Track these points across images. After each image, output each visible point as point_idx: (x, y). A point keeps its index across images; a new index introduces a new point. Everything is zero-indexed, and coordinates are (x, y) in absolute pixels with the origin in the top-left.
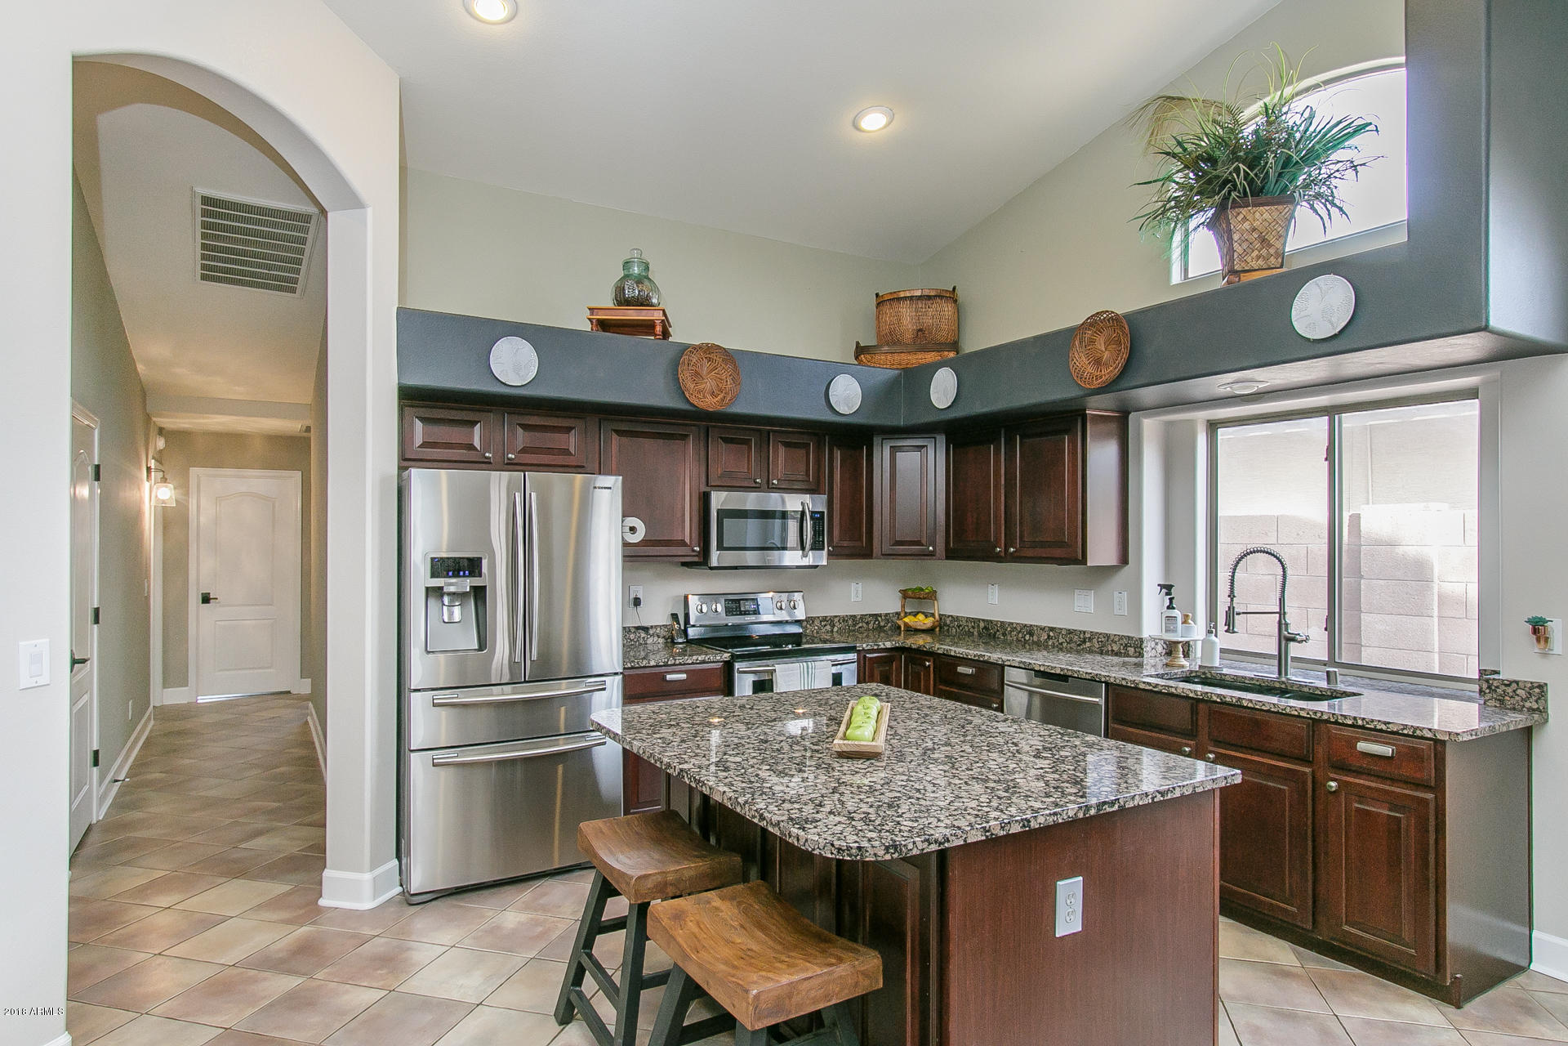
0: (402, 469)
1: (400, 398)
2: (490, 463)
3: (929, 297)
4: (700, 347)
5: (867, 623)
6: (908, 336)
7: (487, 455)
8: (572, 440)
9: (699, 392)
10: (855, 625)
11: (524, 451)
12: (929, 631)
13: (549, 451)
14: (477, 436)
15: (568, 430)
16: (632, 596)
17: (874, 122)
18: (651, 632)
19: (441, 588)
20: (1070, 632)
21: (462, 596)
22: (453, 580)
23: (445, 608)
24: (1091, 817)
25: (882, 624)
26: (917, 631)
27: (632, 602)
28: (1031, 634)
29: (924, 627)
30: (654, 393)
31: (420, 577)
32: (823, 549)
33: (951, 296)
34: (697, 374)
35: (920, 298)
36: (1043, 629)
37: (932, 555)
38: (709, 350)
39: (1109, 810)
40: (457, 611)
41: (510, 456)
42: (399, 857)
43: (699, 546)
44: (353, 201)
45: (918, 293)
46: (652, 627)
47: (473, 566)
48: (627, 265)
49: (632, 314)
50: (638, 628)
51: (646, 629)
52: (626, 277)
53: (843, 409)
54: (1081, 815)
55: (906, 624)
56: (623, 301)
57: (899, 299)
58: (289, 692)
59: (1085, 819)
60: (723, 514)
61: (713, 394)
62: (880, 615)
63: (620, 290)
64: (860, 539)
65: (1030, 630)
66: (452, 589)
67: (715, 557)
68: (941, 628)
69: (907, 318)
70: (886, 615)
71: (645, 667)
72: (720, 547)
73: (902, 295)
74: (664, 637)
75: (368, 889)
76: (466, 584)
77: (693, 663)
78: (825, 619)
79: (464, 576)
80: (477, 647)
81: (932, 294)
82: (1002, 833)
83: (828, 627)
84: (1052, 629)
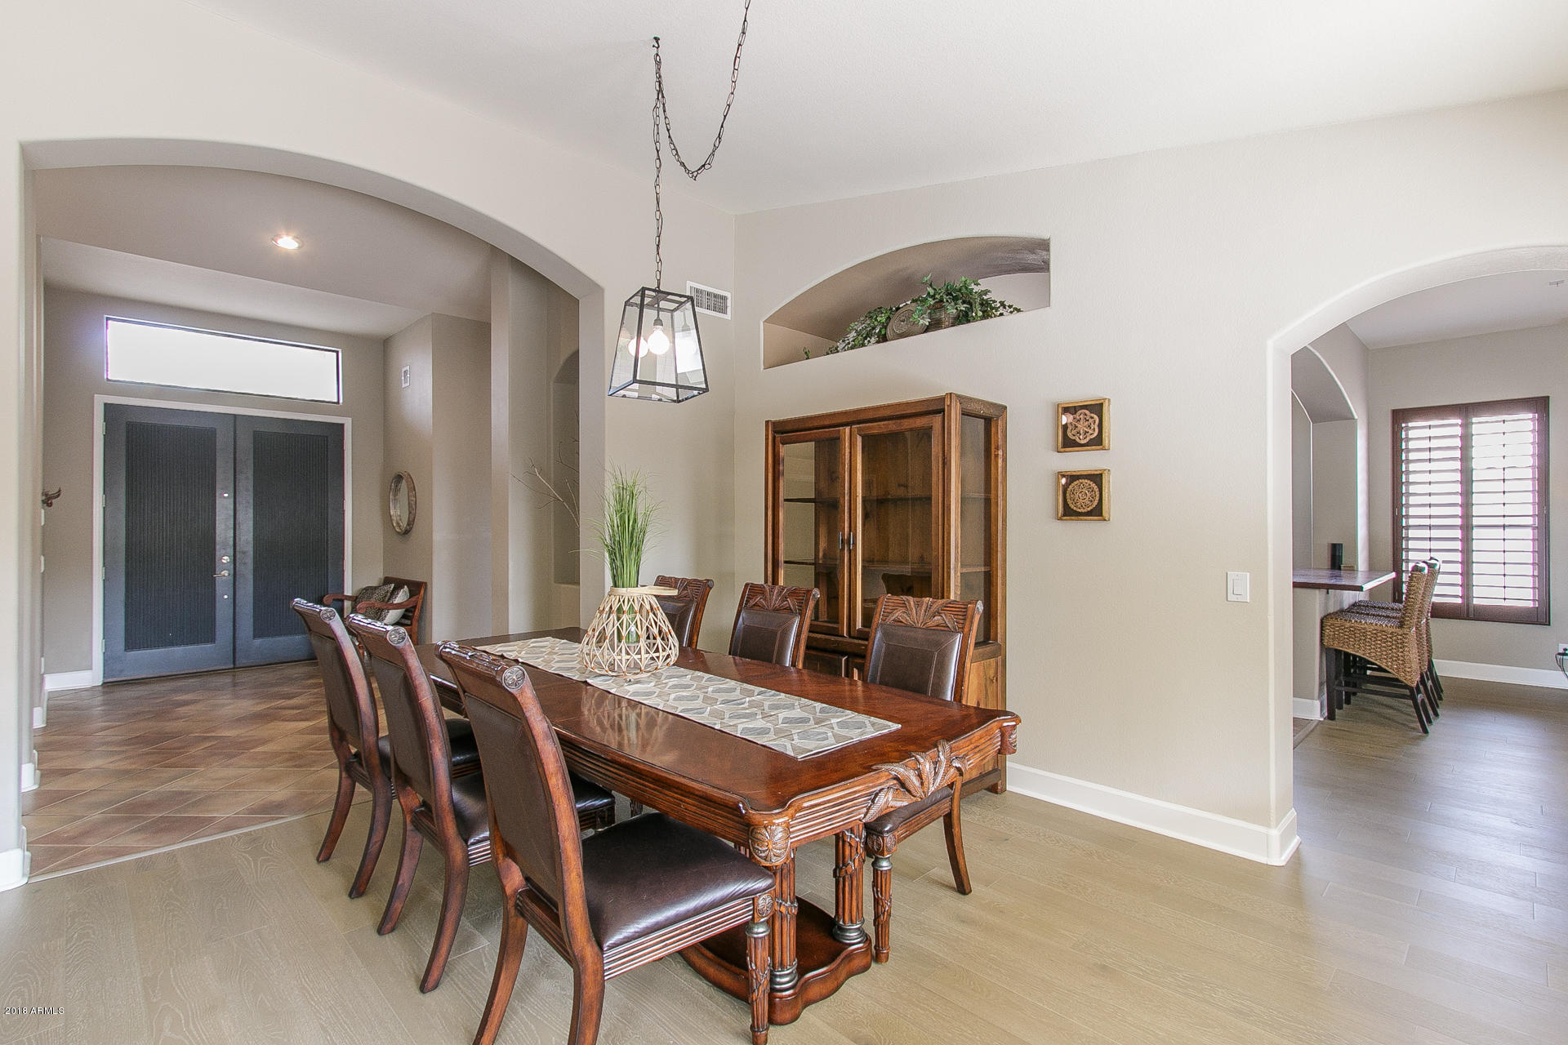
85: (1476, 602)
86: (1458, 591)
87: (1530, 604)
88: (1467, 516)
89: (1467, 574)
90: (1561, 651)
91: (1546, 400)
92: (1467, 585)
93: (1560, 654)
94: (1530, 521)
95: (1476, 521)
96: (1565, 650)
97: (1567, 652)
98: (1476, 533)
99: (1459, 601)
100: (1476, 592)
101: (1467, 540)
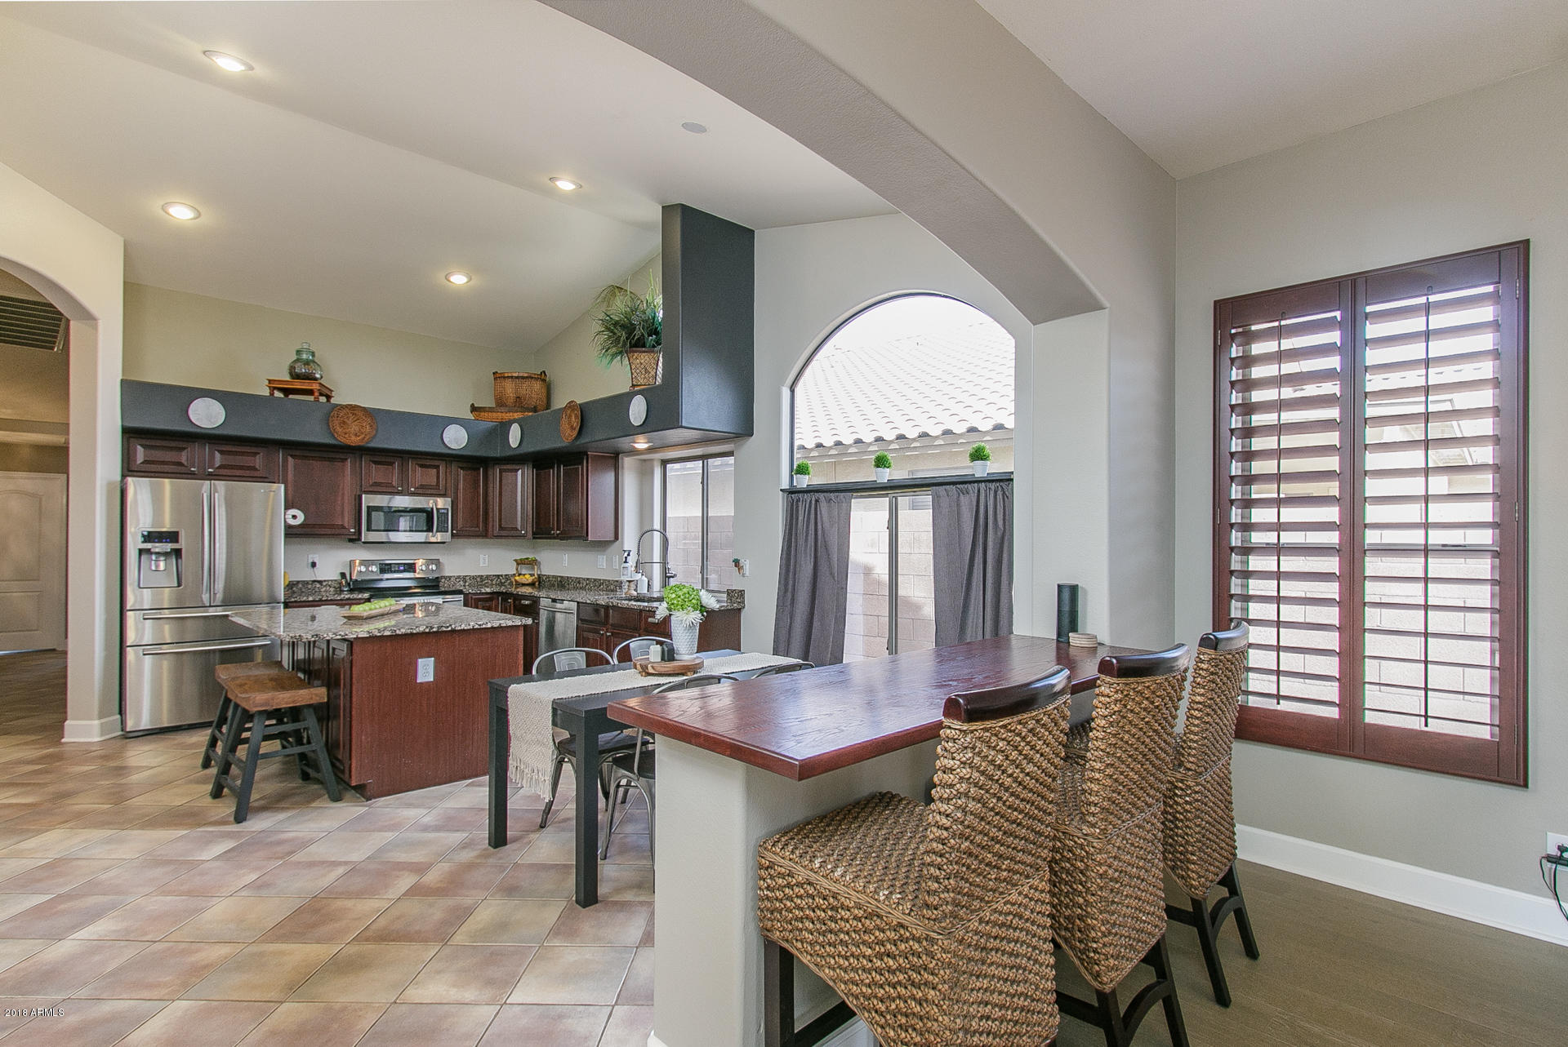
0: (124, 476)
1: (123, 433)
2: (194, 474)
3: (523, 378)
4: (347, 406)
5: (492, 580)
6: (510, 401)
7: (193, 469)
8: (258, 461)
9: (346, 434)
10: (482, 582)
11: (219, 467)
12: (532, 585)
13: (241, 468)
14: (184, 457)
15: (255, 454)
16: (310, 561)
17: (459, 279)
18: (324, 584)
19: (150, 549)
20: (595, 580)
21: (166, 554)
22: (157, 544)
23: (153, 562)
24: (434, 632)
25: (503, 581)
26: (524, 585)
27: (310, 565)
28: (579, 583)
29: (527, 582)
30: (315, 434)
31: (134, 543)
32: (447, 532)
33: (542, 377)
34: (344, 422)
35: (517, 378)
36: (584, 579)
37: (524, 536)
38: (353, 408)
39: (445, 629)
40: (162, 565)
41: (210, 470)
42: (121, 713)
43: (355, 528)
44: (88, 317)
45: (516, 375)
46: (325, 581)
47: (173, 537)
48: (298, 352)
49: (298, 385)
50: (314, 581)
51: (320, 582)
52: (297, 360)
53: (453, 446)
54: (427, 630)
55: (516, 581)
56: (295, 376)
57: (504, 377)
58: (54, 650)
59: (429, 633)
60: (370, 509)
61: (356, 435)
62: (502, 576)
63: (292, 369)
64: (478, 526)
65: (578, 580)
66: (157, 550)
67: (366, 536)
68: (540, 583)
69: (510, 389)
70: (506, 575)
71: (304, 601)
72: (369, 529)
73: (506, 375)
74: (334, 587)
75: (97, 730)
76: (168, 547)
77: (341, 600)
78: (459, 577)
79: (166, 542)
80: (176, 585)
81: (526, 375)
82: (379, 634)
83: (462, 583)
84: (588, 579)
85: (1370, 718)
86: (1331, 692)
87: (1484, 733)
88: (1352, 526)
89: (1351, 656)
90: (1554, 852)
91: (1522, 248)
92: (1351, 680)
93: (1549, 858)
94: (1486, 537)
95: (1372, 537)
96: (1562, 849)
97: (1567, 855)
98: (1373, 565)
99: (1333, 713)
100: (1372, 697)
101: (1352, 580)
